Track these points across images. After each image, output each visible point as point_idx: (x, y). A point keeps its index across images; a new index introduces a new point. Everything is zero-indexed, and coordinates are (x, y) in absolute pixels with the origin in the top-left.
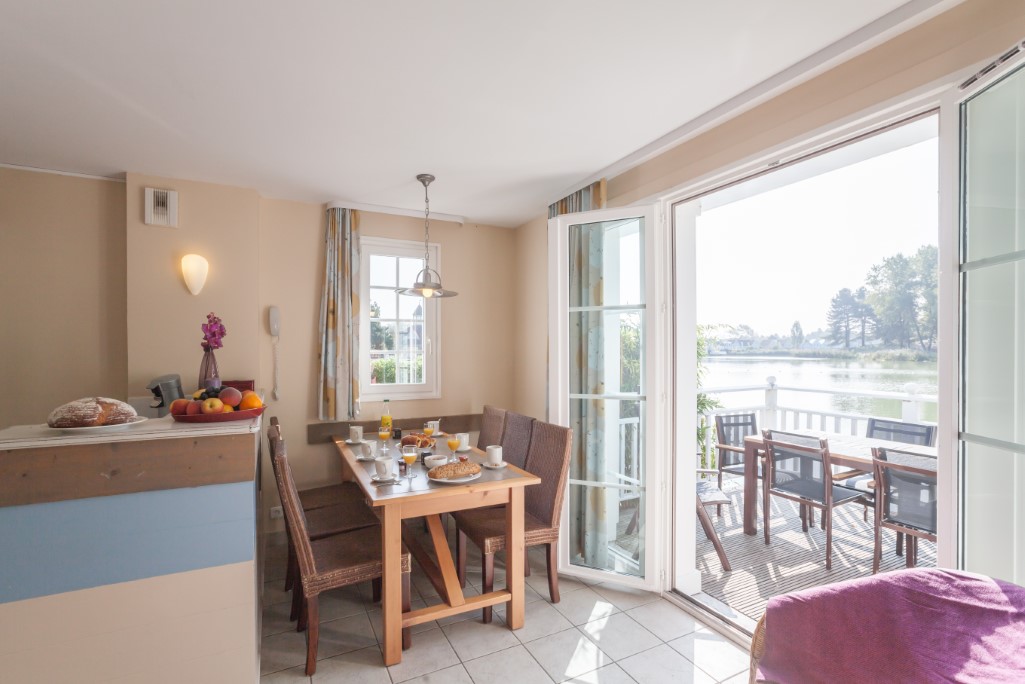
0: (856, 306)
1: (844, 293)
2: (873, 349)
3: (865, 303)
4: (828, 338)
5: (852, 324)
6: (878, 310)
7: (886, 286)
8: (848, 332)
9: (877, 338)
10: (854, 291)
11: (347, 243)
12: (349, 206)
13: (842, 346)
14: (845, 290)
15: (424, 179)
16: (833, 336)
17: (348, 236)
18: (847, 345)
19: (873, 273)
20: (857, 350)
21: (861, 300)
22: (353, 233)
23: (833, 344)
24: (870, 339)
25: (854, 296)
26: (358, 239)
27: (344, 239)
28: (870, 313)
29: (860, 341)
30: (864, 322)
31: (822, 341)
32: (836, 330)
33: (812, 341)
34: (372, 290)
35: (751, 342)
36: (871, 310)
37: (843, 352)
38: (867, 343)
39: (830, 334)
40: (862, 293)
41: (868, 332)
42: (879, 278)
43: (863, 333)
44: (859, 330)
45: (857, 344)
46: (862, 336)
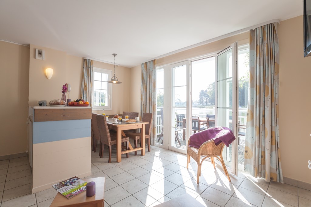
0: (205, 94)
1: (202, 91)
2: (209, 105)
3: (207, 93)
4: (198, 102)
5: (204, 99)
6: (210, 96)
7: (212, 90)
8: (203, 101)
9: (209, 103)
10: (204, 91)
11: (90, 68)
12: (90, 59)
13: (202, 104)
14: (202, 90)
15: (114, 55)
16: (200, 102)
17: (90, 67)
18: (203, 104)
19: (209, 86)
20: (205, 106)
21: (206, 93)
22: (91, 66)
23: (200, 104)
24: (208, 103)
25: (204, 92)
26: (92, 67)
27: (89, 67)
28: (208, 96)
29: (206, 103)
30: (207, 98)
31: (197, 103)
32: (201, 100)
33: (195, 103)
34: (95, 81)
35: (180, 103)
36: (208, 95)
37: (202, 106)
38: (207, 104)
39: (199, 101)
40: (206, 91)
41: (208, 101)
42: (210, 87)
43: (206, 101)
44: (205, 101)
45: (205, 104)
46: (206, 102)
